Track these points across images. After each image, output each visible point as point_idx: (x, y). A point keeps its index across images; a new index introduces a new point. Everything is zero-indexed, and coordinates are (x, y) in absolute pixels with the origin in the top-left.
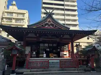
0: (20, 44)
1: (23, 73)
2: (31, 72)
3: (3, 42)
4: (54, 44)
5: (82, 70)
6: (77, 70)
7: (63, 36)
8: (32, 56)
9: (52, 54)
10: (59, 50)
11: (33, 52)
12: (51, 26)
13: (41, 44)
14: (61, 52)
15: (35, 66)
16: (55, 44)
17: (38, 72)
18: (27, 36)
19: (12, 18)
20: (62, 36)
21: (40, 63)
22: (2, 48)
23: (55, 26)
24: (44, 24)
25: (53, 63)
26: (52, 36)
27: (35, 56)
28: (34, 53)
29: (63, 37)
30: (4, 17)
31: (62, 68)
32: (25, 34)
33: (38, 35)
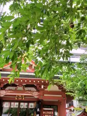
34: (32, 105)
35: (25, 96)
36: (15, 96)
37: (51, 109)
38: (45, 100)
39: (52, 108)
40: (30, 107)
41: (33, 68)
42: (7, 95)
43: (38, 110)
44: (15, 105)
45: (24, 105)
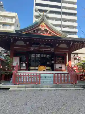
0: (6, 53)
1: (9, 88)
2: (18, 88)
4: (47, 55)
5: (80, 87)
6: (74, 87)
7: (59, 45)
8: (22, 68)
9: (45, 66)
10: (53, 62)
11: (22, 64)
13: (32, 55)
14: (55, 65)
15: (23, 80)
16: (49, 55)
17: (27, 89)
18: (15, 44)
20: (57, 45)
21: (30, 78)
23: (50, 32)
24: (36, 29)
25: (45, 77)
26: (45, 45)
27: (25, 68)
28: (24, 65)
29: (59, 47)
31: (56, 84)
32: (12, 42)
33: (28, 43)
35: (45, 50)
36: (38, 50)
39: (61, 57)
40: (47, 57)
41: (49, 33)
43: (53, 59)
44: (38, 56)
45: (44, 56)
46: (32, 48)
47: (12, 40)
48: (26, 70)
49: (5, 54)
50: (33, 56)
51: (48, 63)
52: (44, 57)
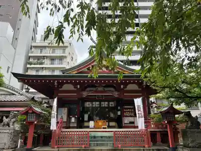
0: (48, 103)
3: (21, 101)
4: (111, 103)
7: (125, 87)
8: (71, 125)
10: (119, 113)
11: (71, 118)
12: (104, 69)
14: (123, 118)
16: (113, 103)
18: (60, 89)
19: (44, 56)
20: (122, 86)
22: (14, 111)
24: (90, 66)
26: (105, 87)
28: (73, 120)
30: (31, 56)
32: (56, 86)
33: (79, 86)
34: (112, 104)
35: (105, 96)
36: (96, 96)
37: (132, 107)
38: (125, 99)
40: (110, 106)
42: (88, 96)
43: (119, 108)
44: (96, 104)
45: (105, 104)
46: (85, 94)
47: (56, 84)
48: (77, 128)
49: (45, 105)
50: (88, 104)
51: (112, 115)
52: (106, 106)
